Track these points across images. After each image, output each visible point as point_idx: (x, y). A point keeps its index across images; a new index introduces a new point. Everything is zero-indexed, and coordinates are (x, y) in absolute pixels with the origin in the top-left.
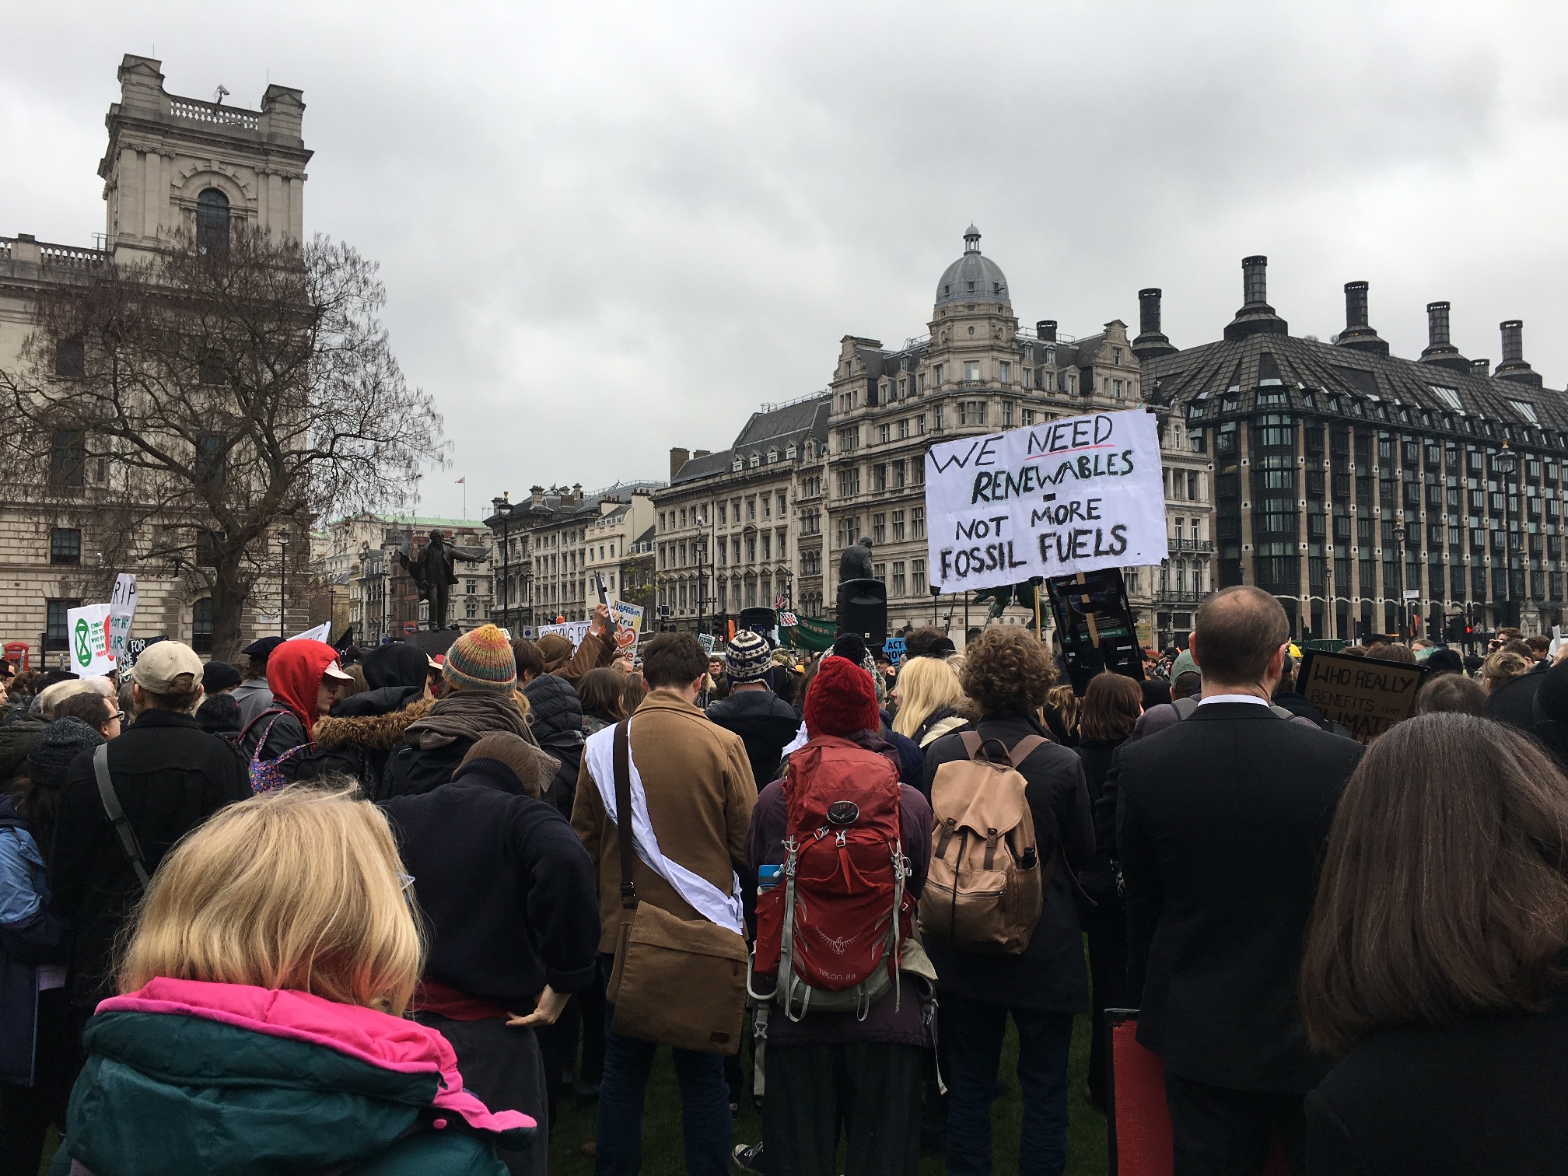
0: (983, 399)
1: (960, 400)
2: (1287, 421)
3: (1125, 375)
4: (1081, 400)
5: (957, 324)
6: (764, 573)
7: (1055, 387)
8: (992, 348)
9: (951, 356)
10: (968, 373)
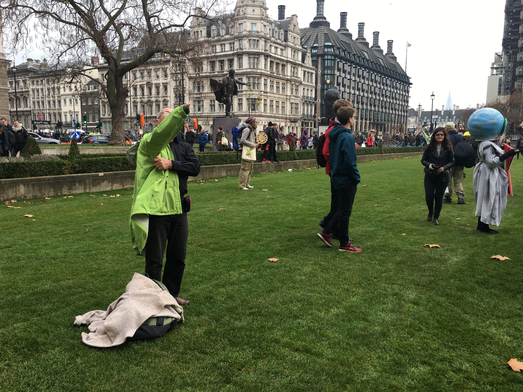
0: (258, 39)
1: (250, 38)
2: (333, 58)
3: (296, 35)
4: (284, 43)
5: (248, 8)
6: (157, 101)
7: (277, 37)
8: (262, 19)
9: (246, 20)
10: (252, 28)
